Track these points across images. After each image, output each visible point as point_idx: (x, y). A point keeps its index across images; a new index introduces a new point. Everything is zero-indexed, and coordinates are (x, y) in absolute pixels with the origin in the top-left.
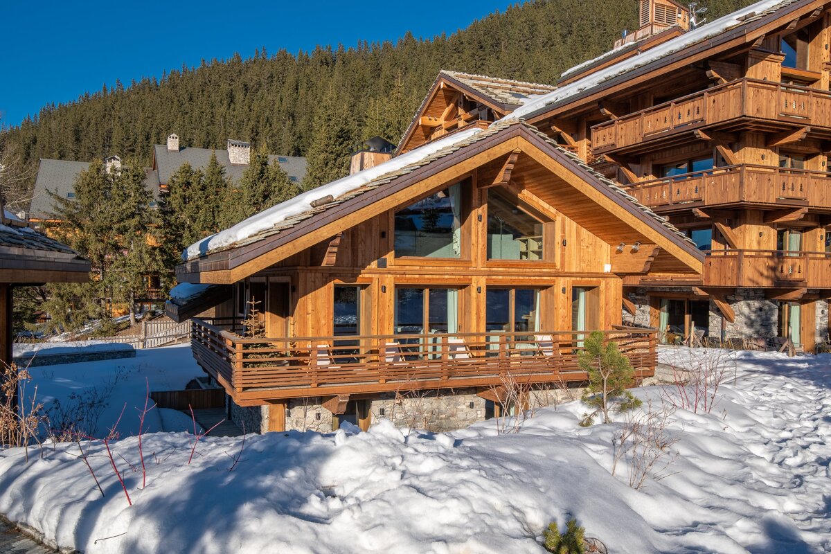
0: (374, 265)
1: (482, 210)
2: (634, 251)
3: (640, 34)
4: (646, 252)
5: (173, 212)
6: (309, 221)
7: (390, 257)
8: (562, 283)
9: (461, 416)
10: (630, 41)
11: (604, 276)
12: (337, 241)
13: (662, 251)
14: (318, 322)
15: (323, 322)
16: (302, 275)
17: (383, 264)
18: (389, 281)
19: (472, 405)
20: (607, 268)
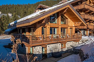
0: (47, 24)
1: (60, 17)
2: (78, 23)
3: (62, 2)
4: (80, 23)
5: (2, 21)
6: (42, 15)
7: (49, 23)
8: (69, 27)
9: (58, 46)
10: (61, 2)
11: (73, 27)
12: (46, 19)
13: (82, 23)
14: (39, 33)
15: (40, 33)
16: (37, 25)
17: (48, 24)
18: (49, 26)
19: (60, 45)
20: (73, 26)
